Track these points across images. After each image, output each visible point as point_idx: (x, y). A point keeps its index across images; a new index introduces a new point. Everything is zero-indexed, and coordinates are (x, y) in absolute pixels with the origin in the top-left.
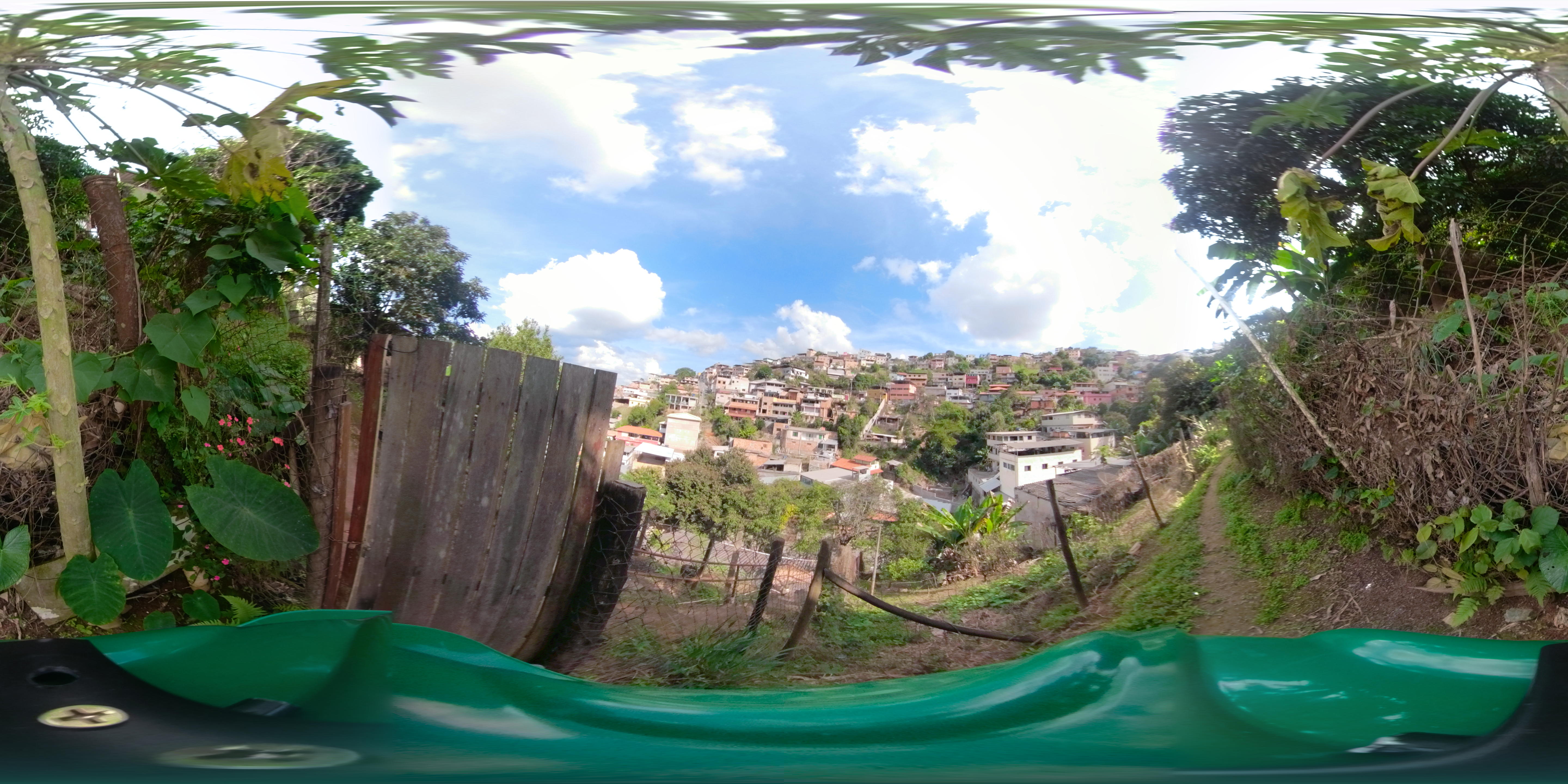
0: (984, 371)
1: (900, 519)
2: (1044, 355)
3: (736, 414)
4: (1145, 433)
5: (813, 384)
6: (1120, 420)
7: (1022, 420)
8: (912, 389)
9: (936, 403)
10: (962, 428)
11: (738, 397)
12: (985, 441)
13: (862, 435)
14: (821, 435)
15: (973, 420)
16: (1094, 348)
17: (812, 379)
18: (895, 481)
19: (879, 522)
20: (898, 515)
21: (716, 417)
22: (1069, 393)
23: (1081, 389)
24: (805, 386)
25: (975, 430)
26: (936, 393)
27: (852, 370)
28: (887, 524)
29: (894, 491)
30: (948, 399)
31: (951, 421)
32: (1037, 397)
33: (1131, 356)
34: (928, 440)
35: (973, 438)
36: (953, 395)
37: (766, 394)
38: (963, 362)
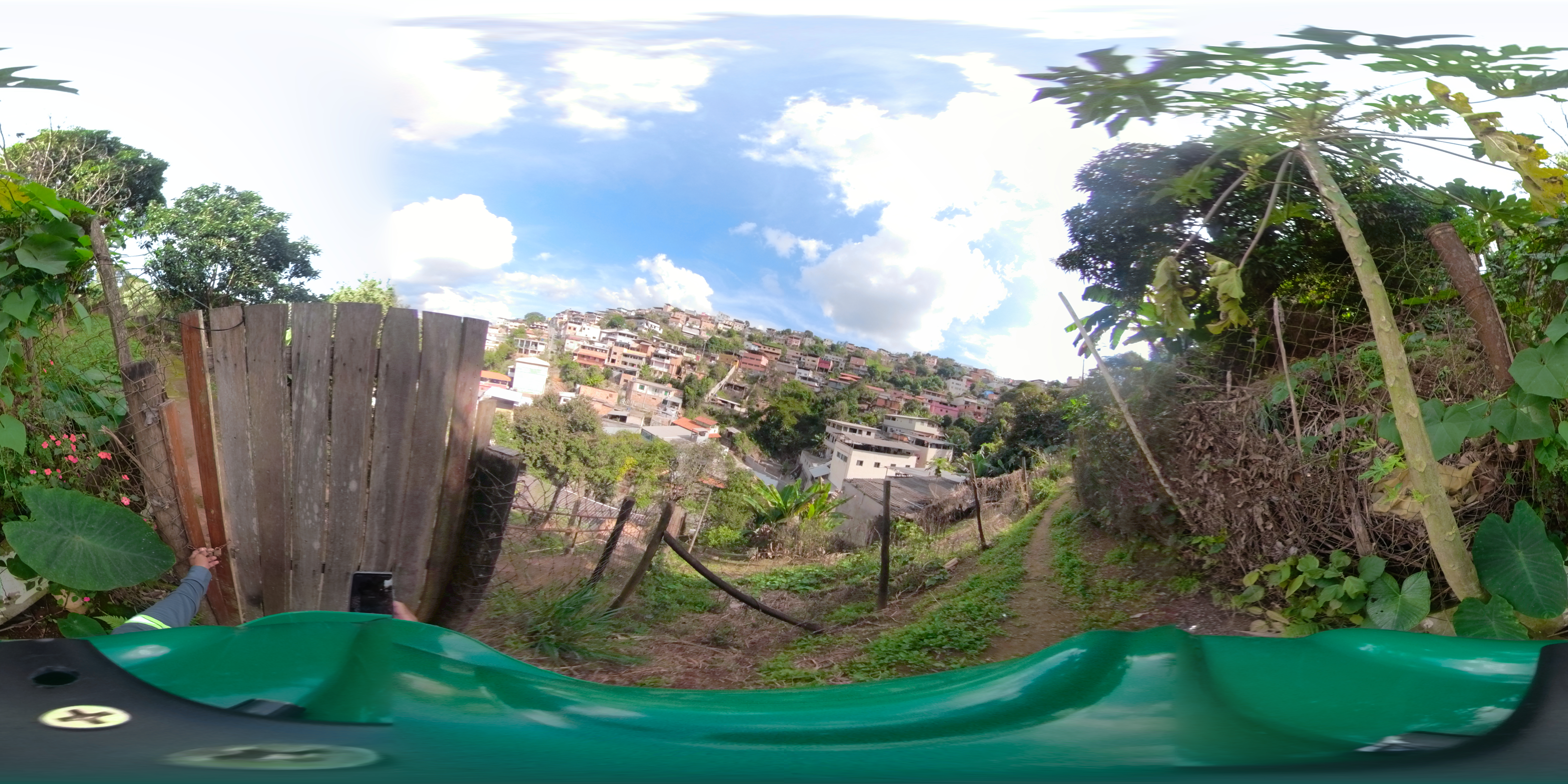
0: (838, 358)
1: (728, 486)
2: (901, 355)
3: (585, 361)
4: (986, 455)
5: (666, 340)
6: (962, 436)
7: (865, 415)
8: (764, 361)
9: (785, 380)
10: (805, 408)
11: (588, 345)
12: (824, 428)
13: (707, 397)
14: (667, 391)
15: (817, 403)
16: (952, 360)
17: (666, 334)
18: (731, 449)
19: (708, 487)
20: (728, 482)
21: (565, 363)
22: (918, 398)
23: (930, 397)
24: (658, 340)
25: (817, 413)
26: (787, 370)
27: (708, 331)
28: (716, 489)
29: (727, 458)
30: (797, 378)
31: (796, 400)
32: (885, 395)
33: (987, 376)
34: (770, 414)
35: (813, 421)
36: (803, 375)
37: (617, 344)
38: (820, 345)
